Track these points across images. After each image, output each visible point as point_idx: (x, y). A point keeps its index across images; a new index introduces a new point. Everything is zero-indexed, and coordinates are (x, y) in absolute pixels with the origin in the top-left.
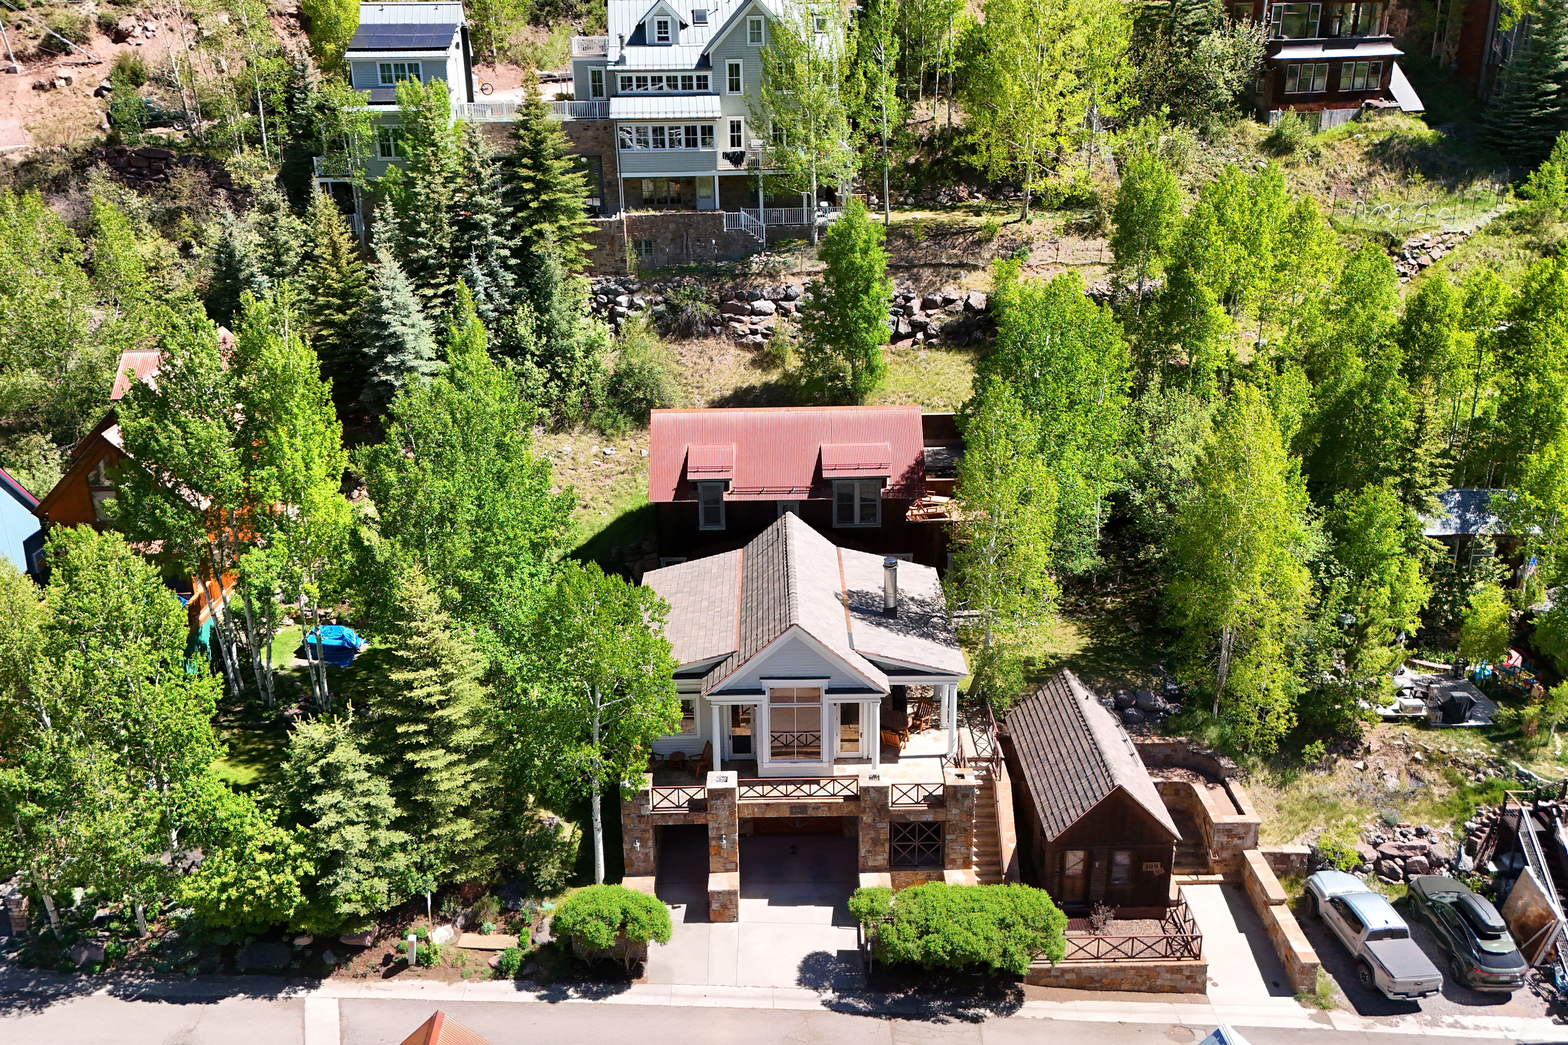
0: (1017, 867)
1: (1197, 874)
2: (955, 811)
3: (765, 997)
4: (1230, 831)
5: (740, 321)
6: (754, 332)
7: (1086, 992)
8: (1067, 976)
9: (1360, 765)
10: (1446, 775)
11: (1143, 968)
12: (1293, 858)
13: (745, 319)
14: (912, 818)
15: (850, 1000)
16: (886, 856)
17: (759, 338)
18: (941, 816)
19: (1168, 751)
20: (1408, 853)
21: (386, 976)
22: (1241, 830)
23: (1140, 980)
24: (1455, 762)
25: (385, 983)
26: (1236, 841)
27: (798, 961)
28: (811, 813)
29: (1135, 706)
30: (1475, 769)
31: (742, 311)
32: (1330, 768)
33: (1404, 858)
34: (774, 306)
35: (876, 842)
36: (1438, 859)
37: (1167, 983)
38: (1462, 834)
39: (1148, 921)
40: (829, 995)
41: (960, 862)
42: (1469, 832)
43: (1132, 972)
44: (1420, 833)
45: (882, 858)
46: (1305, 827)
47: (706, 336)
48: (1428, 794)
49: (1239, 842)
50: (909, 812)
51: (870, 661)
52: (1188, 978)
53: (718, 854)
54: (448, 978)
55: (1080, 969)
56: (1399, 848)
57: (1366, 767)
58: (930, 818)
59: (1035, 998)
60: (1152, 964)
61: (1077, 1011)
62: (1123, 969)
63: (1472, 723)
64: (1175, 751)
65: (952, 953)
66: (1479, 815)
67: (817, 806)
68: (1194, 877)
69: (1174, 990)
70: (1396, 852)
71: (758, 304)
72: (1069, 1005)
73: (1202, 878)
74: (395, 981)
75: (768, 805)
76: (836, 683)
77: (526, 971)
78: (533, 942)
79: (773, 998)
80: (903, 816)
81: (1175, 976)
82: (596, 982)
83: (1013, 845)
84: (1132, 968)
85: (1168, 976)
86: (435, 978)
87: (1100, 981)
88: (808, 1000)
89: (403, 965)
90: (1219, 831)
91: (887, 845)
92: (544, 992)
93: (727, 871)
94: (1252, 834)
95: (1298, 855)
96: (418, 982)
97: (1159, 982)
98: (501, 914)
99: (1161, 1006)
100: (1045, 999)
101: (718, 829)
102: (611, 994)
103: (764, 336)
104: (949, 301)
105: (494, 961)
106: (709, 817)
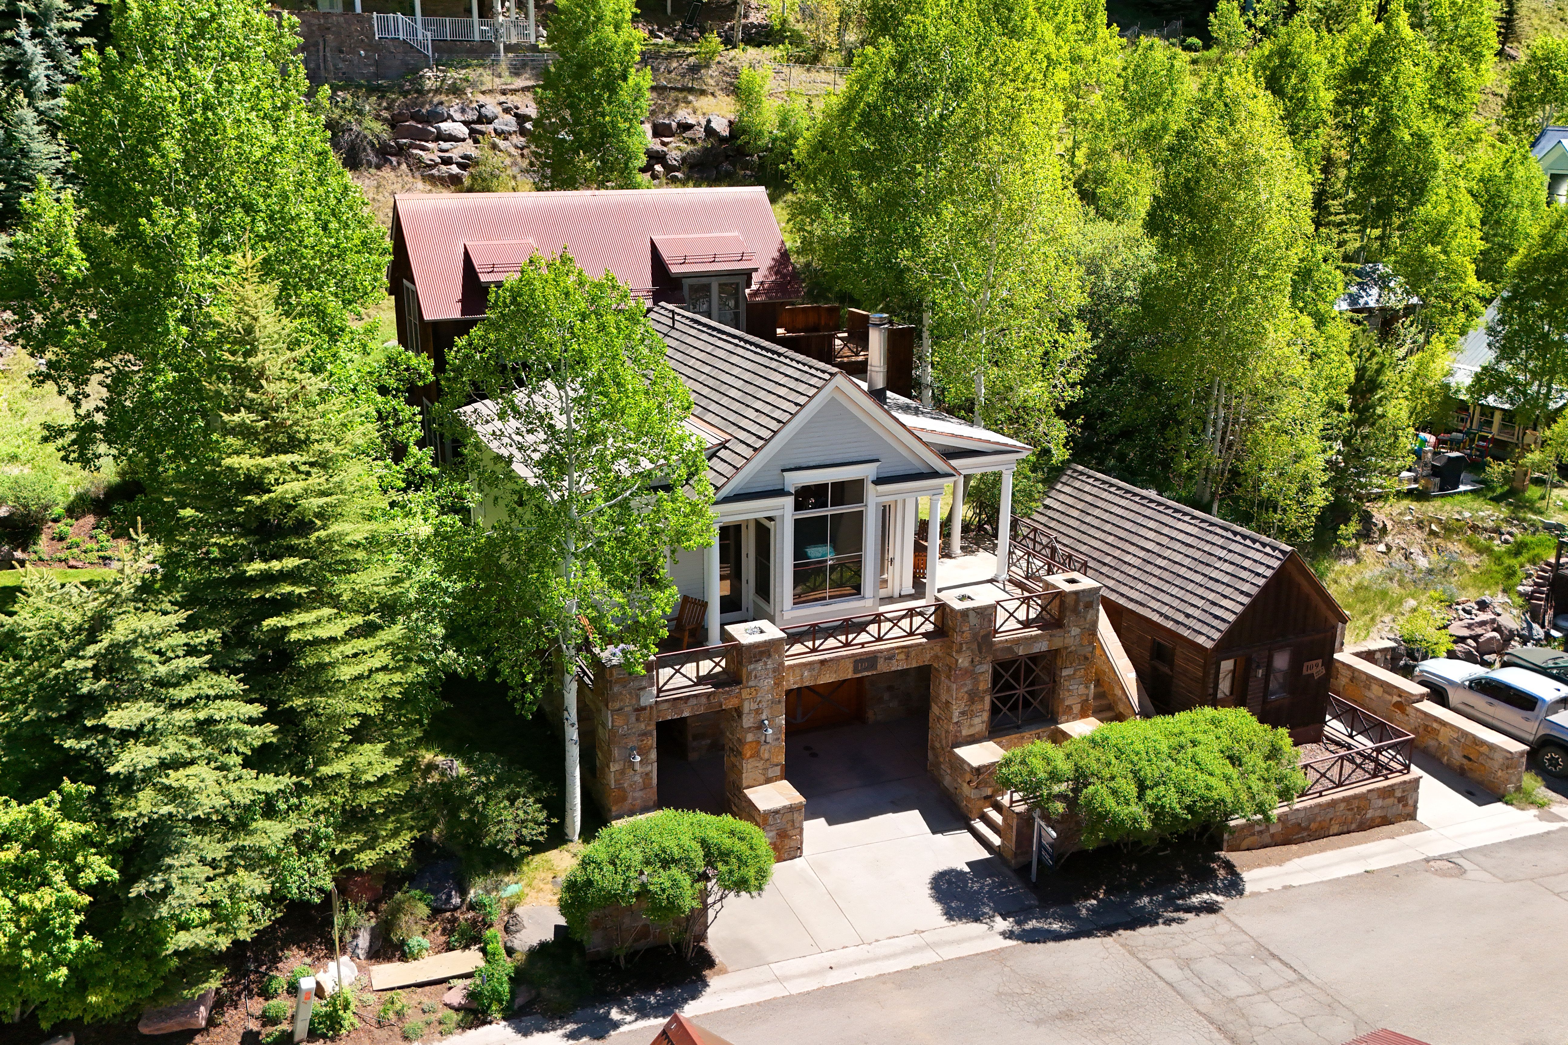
0: (1148, 702)
2: (1075, 631)
3: (918, 949)
5: (424, 149)
6: (447, 161)
7: (1296, 847)
9: (1382, 547)
10: (1469, 543)
11: (1355, 797)
13: (430, 145)
14: (1019, 652)
15: (1036, 923)
16: (986, 716)
17: (455, 170)
18: (1057, 641)
20: (1479, 631)
23: (1350, 815)
24: (1474, 528)
27: (925, 890)
28: (883, 667)
30: (1498, 531)
31: (425, 136)
32: (1355, 556)
33: (1475, 638)
34: (466, 131)
35: (973, 697)
36: (1511, 631)
37: (1379, 813)
38: (1520, 601)
39: (1309, 746)
40: (1002, 924)
41: (1076, 709)
42: (1526, 596)
43: (1343, 806)
44: (1483, 606)
45: (980, 722)
46: (1373, 619)
47: (378, 167)
48: (1462, 566)
50: (1018, 642)
52: (1400, 800)
53: (756, 755)
55: (1287, 814)
56: (1469, 627)
57: (1389, 548)
58: (1042, 646)
59: (1250, 867)
60: (1364, 789)
61: (1306, 870)
62: (1333, 803)
63: (1462, 488)
66: (1528, 576)
67: (890, 655)
69: (1386, 821)
70: (1466, 633)
71: (445, 126)
72: (1290, 866)
75: (823, 662)
76: (887, 468)
78: (510, 951)
80: (1010, 649)
81: (1384, 802)
82: (649, 989)
83: (1132, 675)
84: (1344, 799)
85: (1380, 802)
87: (1309, 828)
88: (982, 937)
91: (987, 700)
92: (570, 1027)
93: (768, 781)
95: (1383, 650)
97: (1370, 815)
98: (431, 918)
99: (1387, 843)
100: (1259, 866)
101: (758, 712)
102: (685, 1001)
103: (459, 165)
104: (685, 127)
105: (456, 997)
106: (745, 694)
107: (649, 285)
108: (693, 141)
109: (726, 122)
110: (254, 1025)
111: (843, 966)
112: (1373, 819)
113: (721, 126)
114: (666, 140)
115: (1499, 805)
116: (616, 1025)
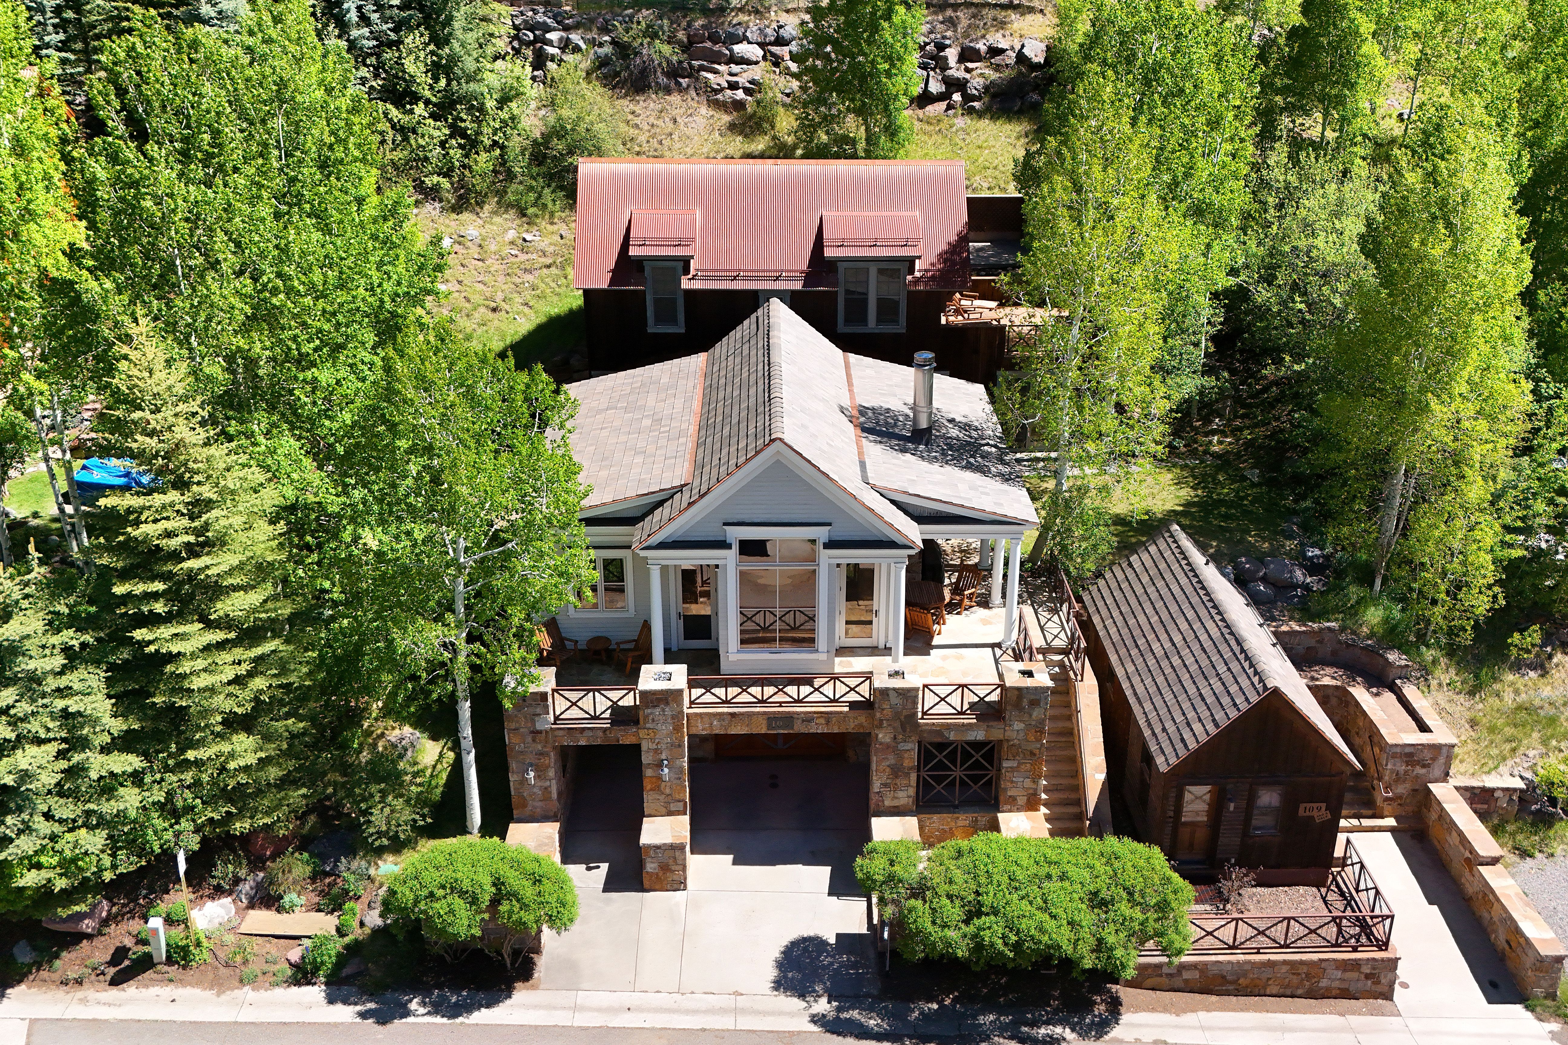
0: (1107, 810)
1: (1358, 817)
2: (1018, 726)
3: (723, 1011)
4: (1411, 755)
5: (716, 72)
6: (733, 86)
7: (1214, 998)
8: (1186, 975)
11: (1302, 962)
12: (1498, 794)
13: (722, 68)
14: (952, 736)
15: (855, 1014)
16: (912, 791)
17: (740, 94)
18: (996, 733)
19: (1313, 642)
21: (115, 982)
22: (1427, 755)
23: (1295, 980)
25: (114, 993)
26: (1419, 771)
27: (776, 953)
28: (799, 728)
29: (1263, 579)
31: (717, 58)
32: (1542, 667)
34: (761, 53)
35: (896, 771)
37: (1336, 984)
39: (1302, 889)
40: (823, 1006)
41: (1022, 801)
43: (1285, 968)
45: (905, 796)
46: (1514, 750)
47: (668, 91)
49: (1423, 771)
50: (949, 727)
51: (893, 502)
52: (1369, 976)
53: (657, 788)
54: (218, 985)
55: (1205, 964)
58: (979, 735)
59: (1138, 1009)
60: (1315, 957)
61: (1203, 1028)
62: (1271, 964)
64: (1320, 639)
65: (1017, 947)
67: (808, 718)
68: (1355, 822)
69: (1345, 994)
71: (739, 49)
72: (1189, 1018)
73: (1366, 822)
74: (130, 990)
75: (733, 715)
76: (842, 532)
77: (346, 971)
78: (362, 924)
79: (736, 1011)
80: (939, 733)
81: (1348, 975)
82: (457, 988)
83: (1101, 776)
84: (1285, 964)
85: (1339, 974)
86: (198, 984)
87: (1235, 982)
88: (792, 1015)
89: (145, 964)
90: (1394, 756)
91: (913, 776)
92: (371, 1006)
93: (670, 813)
94: (1442, 760)
95: (1506, 790)
96: (166, 991)
97: (1324, 983)
98: (313, 879)
99: (1334, 1019)
100: (1153, 1010)
101: (657, 751)
102: (479, 1007)
103: (747, 91)
104: (995, 51)
105: (295, 955)
106: (642, 733)
107: (804, 266)
108: (997, 68)
109: (1043, 46)
110: (128, 942)
111: (640, 1009)
112: (1328, 989)
113: (1036, 52)
114: (970, 65)
115: (1518, 1009)
116: (406, 1013)
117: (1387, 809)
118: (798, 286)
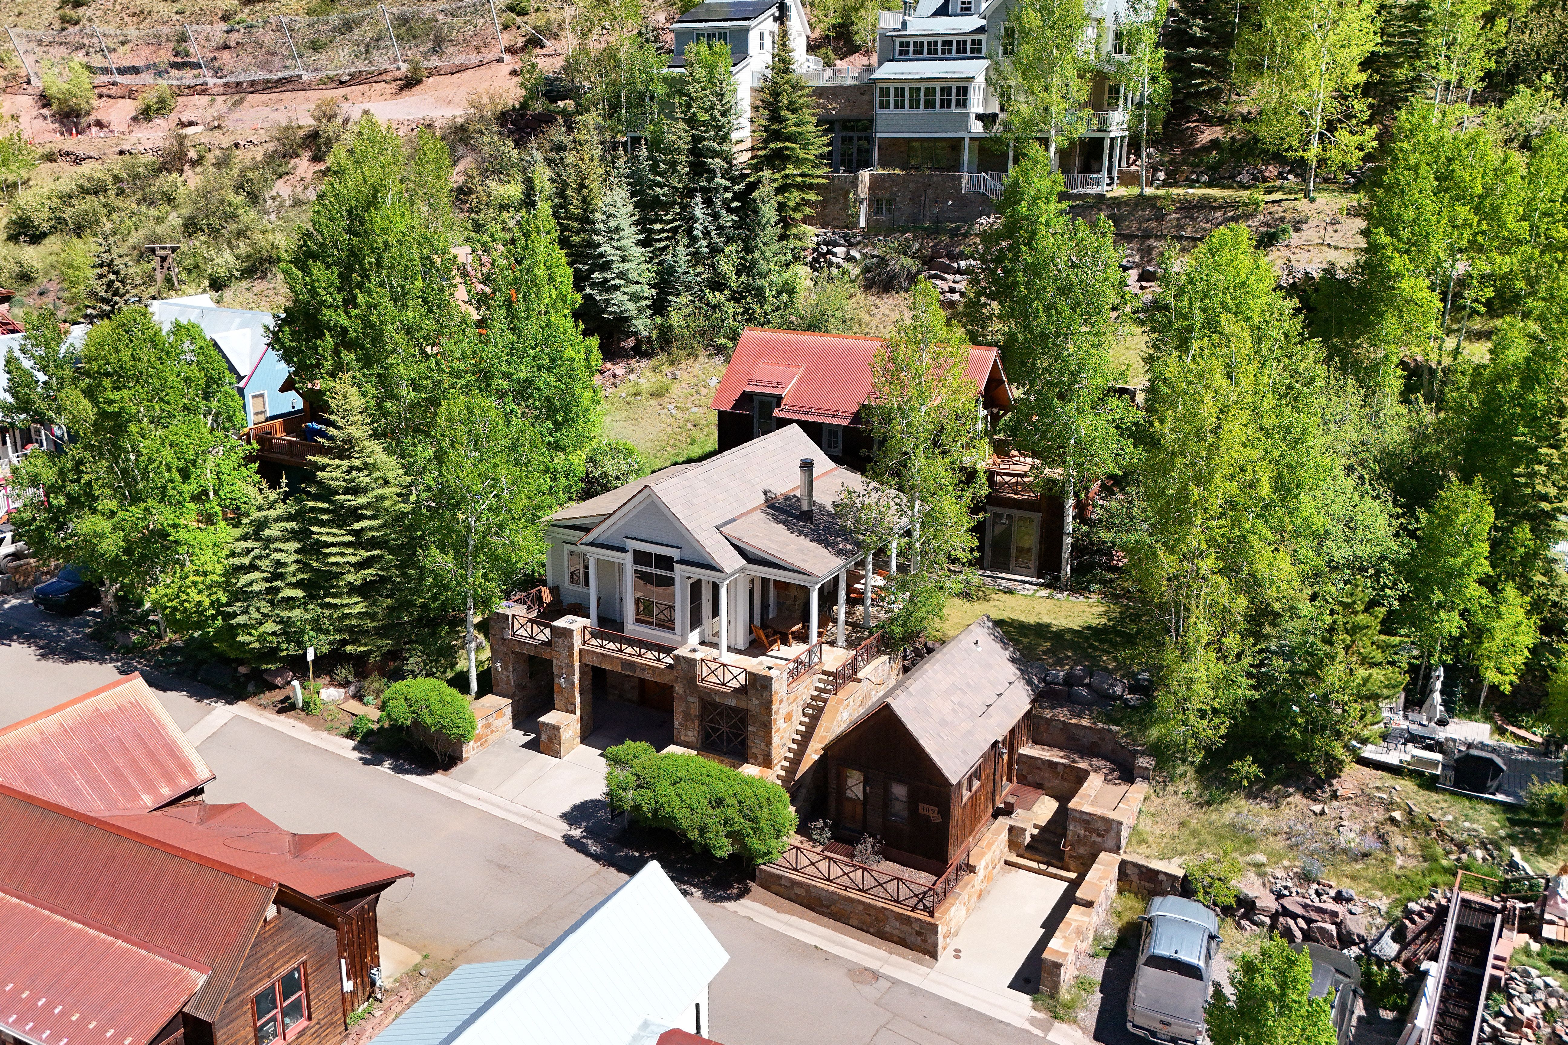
1: (1049, 864)
2: (753, 701)
3: (523, 816)
4: (1087, 822)
7: (814, 914)
8: (797, 890)
9: (1317, 808)
10: (1423, 847)
11: (871, 906)
12: (1161, 877)
14: (719, 700)
15: (589, 842)
16: (696, 733)
18: (743, 705)
19: (1095, 738)
20: (1314, 915)
21: (278, 712)
22: (1101, 826)
23: (868, 920)
24: (1441, 833)
25: (275, 716)
26: (1095, 838)
28: (640, 674)
29: (1088, 686)
30: (1462, 846)
32: (1276, 801)
33: (1309, 921)
35: (687, 717)
36: (1349, 933)
37: (895, 931)
38: (1396, 914)
40: (577, 833)
41: (761, 759)
42: (1408, 914)
43: (860, 908)
44: (1339, 898)
45: (692, 736)
46: (1197, 850)
48: (1385, 861)
49: (1099, 839)
50: (717, 692)
52: (918, 933)
53: (561, 692)
54: (317, 727)
55: (808, 885)
56: (1305, 907)
57: (1323, 813)
58: (735, 704)
59: (758, 900)
60: (881, 905)
61: (786, 924)
62: (851, 901)
63: (1499, 797)
64: (1102, 739)
66: (1430, 898)
67: (645, 669)
68: (1043, 867)
69: (903, 943)
70: (1299, 911)
71: (965, 263)
72: (785, 917)
73: (1051, 870)
74: (283, 718)
75: (608, 656)
76: (687, 557)
77: (370, 739)
79: (530, 818)
80: (711, 696)
81: (904, 927)
82: (412, 761)
83: (816, 757)
84: (863, 903)
85: (897, 924)
86: (308, 723)
87: (828, 907)
88: (557, 830)
89: (292, 708)
90: (1075, 819)
91: (697, 723)
92: (368, 756)
93: (567, 711)
94: (1113, 834)
95: (1163, 873)
96: (294, 722)
97: (888, 929)
99: (882, 953)
100: (766, 904)
101: (560, 667)
102: (415, 775)
106: (553, 653)
107: (855, 410)
111: (485, 801)
112: (891, 935)
115: (1026, 998)
116: (380, 765)
117: (1072, 865)
118: (846, 423)
